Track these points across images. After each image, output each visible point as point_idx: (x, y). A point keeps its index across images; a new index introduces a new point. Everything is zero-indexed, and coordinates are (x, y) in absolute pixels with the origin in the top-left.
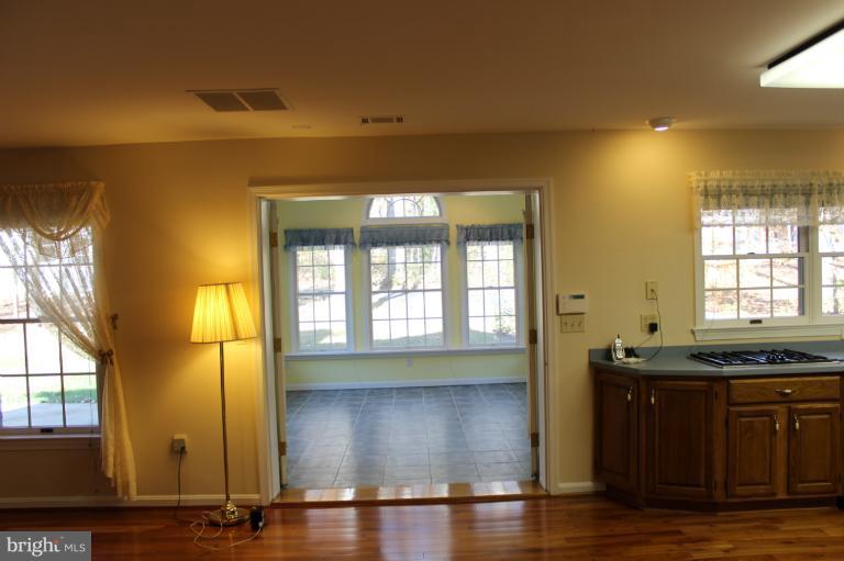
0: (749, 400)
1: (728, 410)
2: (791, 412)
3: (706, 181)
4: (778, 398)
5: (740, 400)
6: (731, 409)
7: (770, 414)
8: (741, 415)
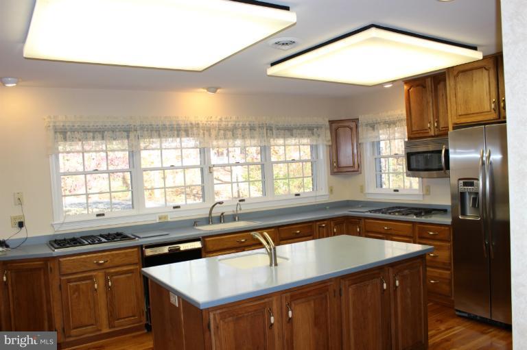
0: (74, 271)
1: (60, 279)
2: (106, 275)
3: (55, 122)
4: (96, 267)
5: (69, 271)
6: (62, 278)
7: (90, 278)
8: (69, 281)
